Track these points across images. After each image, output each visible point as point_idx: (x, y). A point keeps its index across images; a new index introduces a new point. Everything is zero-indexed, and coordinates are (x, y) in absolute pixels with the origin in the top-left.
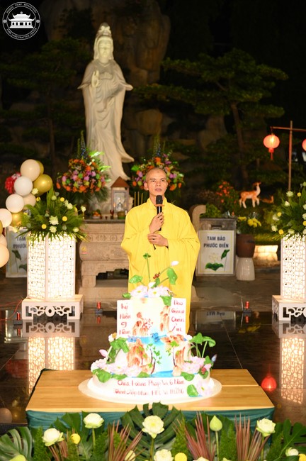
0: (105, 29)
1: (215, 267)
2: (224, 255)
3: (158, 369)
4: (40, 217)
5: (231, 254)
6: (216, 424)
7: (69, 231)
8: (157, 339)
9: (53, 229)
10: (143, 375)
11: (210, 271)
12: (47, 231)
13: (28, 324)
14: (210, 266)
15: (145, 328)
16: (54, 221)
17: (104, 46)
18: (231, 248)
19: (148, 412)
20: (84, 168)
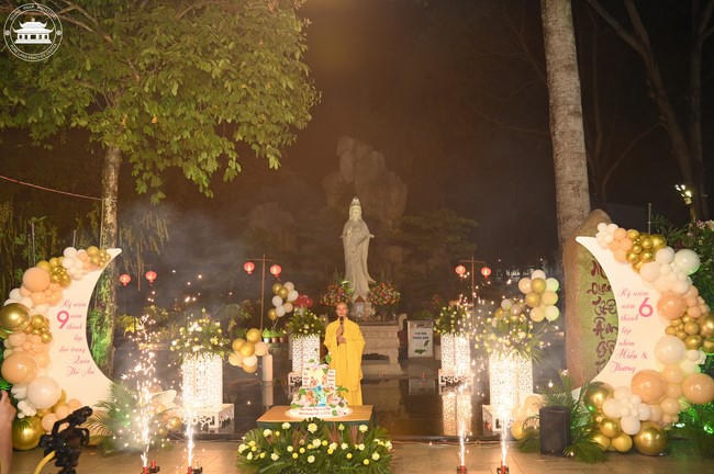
0: (356, 201)
1: (421, 352)
2: (426, 344)
3: (319, 403)
4: (298, 325)
5: (430, 344)
6: (341, 427)
7: (315, 332)
8: (320, 389)
9: (306, 332)
10: (312, 405)
11: (417, 355)
12: (302, 332)
13: (292, 387)
14: (417, 351)
15: (315, 384)
16: (307, 327)
17: (356, 211)
18: (431, 339)
19: (311, 422)
20: (337, 291)
